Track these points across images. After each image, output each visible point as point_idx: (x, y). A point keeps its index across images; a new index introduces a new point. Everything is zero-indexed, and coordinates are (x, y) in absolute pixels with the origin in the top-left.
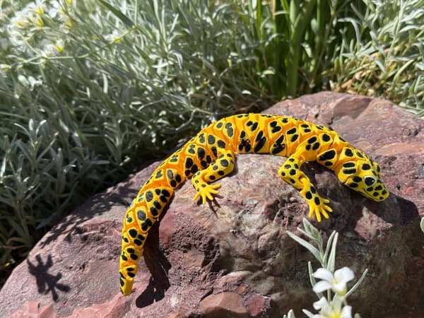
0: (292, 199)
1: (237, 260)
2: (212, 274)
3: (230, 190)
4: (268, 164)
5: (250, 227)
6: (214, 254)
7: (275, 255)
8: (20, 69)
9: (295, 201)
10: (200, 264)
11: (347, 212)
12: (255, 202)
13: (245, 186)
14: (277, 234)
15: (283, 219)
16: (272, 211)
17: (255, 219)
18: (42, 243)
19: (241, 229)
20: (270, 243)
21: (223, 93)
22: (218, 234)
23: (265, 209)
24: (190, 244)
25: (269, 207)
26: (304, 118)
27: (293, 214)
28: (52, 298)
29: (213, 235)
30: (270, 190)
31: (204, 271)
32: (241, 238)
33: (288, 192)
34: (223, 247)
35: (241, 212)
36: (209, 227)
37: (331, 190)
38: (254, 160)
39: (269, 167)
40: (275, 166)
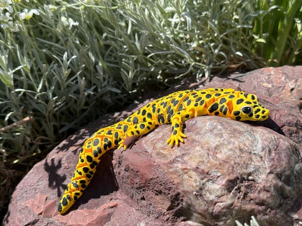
0: (250, 178)
1: (195, 215)
2: (174, 218)
3: (201, 159)
4: (237, 143)
5: (210, 193)
6: (178, 204)
7: (227, 220)
8: (63, 10)
9: (253, 180)
10: (166, 208)
11: (296, 195)
12: (219, 174)
13: (213, 158)
14: (232, 204)
15: (239, 193)
16: (231, 185)
17: (215, 188)
18: (58, 148)
19: (202, 194)
20: (224, 210)
21: (220, 51)
22: (184, 191)
23: (226, 182)
24: (161, 191)
25: (230, 181)
26: (281, 89)
27: (248, 191)
28: (57, 195)
29: (180, 191)
30: (233, 167)
31: (168, 214)
32: (201, 200)
33: (249, 172)
34: (186, 202)
35: (205, 180)
36: (178, 183)
37: (286, 176)
38: (225, 136)
39: (237, 146)
40: (242, 146)
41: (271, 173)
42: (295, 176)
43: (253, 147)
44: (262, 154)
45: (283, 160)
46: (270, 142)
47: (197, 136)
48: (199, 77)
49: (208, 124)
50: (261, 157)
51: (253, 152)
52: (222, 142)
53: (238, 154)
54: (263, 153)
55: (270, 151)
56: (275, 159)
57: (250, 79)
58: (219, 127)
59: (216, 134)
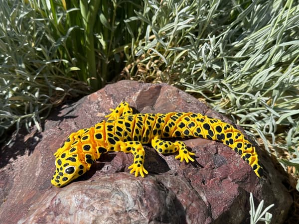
21: (40, 94)
38: (97, 207)
39: (112, 211)
40: (116, 209)
41: (150, 221)
42: (170, 211)
43: (126, 205)
44: (136, 207)
45: (155, 203)
46: (137, 191)
47: (69, 219)
48: (29, 127)
49: (73, 199)
50: (137, 211)
51: (128, 210)
52: (96, 215)
53: (116, 219)
54: (137, 205)
55: (141, 200)
56: (149, 206)
57: (83, 113)
58: (87, 199)
59: (86, 209)
